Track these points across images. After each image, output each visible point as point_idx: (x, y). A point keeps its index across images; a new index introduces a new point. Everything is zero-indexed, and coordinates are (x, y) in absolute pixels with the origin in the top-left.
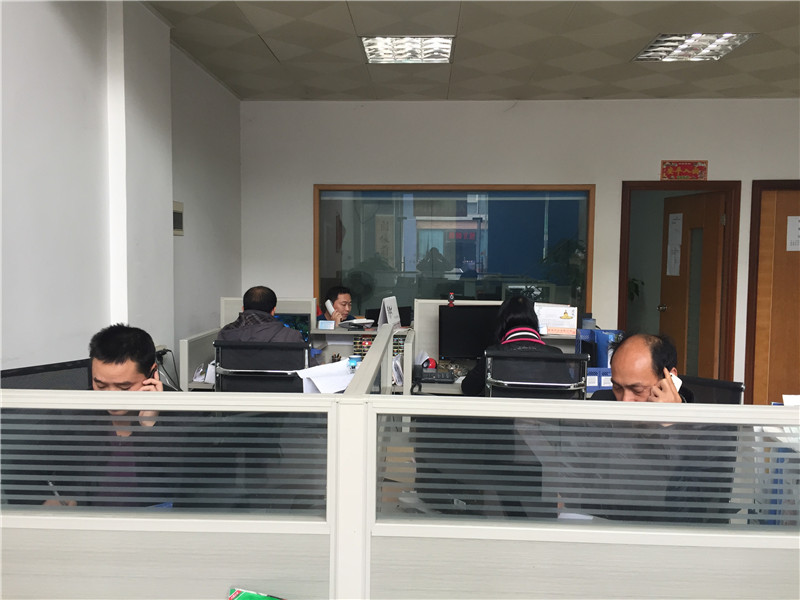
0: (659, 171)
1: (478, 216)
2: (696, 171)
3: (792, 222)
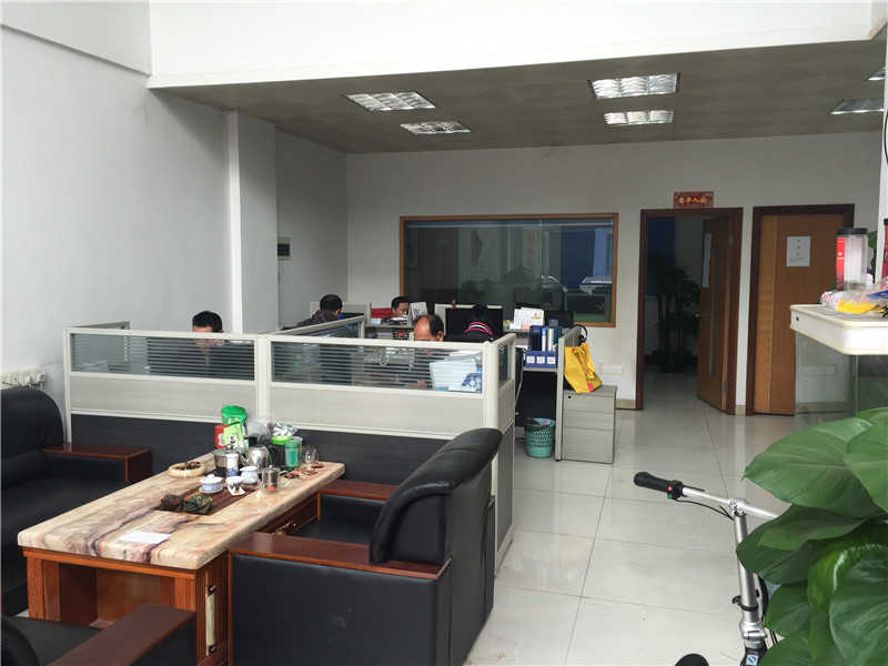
0: (672, 200)
2: (703, 200)
3: (792, 242)
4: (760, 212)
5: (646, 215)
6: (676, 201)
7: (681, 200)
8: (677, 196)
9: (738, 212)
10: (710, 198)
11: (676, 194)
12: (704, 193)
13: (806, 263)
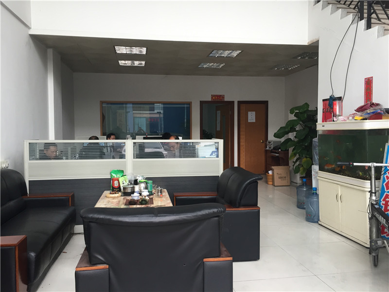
0: (211, 98)
1: (159, 111)
2: (221, 98)
3: (250, 113)
4: (239, 103)
5: (202, 103)
6: (212, 98)
7: (214, 98)
8: (212, 96)
9: (233, 102)
10: (223, 97)
11: (212, 95)
12: (221, 95)
13: (254, 121)
